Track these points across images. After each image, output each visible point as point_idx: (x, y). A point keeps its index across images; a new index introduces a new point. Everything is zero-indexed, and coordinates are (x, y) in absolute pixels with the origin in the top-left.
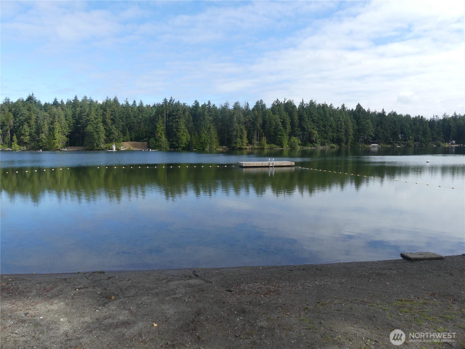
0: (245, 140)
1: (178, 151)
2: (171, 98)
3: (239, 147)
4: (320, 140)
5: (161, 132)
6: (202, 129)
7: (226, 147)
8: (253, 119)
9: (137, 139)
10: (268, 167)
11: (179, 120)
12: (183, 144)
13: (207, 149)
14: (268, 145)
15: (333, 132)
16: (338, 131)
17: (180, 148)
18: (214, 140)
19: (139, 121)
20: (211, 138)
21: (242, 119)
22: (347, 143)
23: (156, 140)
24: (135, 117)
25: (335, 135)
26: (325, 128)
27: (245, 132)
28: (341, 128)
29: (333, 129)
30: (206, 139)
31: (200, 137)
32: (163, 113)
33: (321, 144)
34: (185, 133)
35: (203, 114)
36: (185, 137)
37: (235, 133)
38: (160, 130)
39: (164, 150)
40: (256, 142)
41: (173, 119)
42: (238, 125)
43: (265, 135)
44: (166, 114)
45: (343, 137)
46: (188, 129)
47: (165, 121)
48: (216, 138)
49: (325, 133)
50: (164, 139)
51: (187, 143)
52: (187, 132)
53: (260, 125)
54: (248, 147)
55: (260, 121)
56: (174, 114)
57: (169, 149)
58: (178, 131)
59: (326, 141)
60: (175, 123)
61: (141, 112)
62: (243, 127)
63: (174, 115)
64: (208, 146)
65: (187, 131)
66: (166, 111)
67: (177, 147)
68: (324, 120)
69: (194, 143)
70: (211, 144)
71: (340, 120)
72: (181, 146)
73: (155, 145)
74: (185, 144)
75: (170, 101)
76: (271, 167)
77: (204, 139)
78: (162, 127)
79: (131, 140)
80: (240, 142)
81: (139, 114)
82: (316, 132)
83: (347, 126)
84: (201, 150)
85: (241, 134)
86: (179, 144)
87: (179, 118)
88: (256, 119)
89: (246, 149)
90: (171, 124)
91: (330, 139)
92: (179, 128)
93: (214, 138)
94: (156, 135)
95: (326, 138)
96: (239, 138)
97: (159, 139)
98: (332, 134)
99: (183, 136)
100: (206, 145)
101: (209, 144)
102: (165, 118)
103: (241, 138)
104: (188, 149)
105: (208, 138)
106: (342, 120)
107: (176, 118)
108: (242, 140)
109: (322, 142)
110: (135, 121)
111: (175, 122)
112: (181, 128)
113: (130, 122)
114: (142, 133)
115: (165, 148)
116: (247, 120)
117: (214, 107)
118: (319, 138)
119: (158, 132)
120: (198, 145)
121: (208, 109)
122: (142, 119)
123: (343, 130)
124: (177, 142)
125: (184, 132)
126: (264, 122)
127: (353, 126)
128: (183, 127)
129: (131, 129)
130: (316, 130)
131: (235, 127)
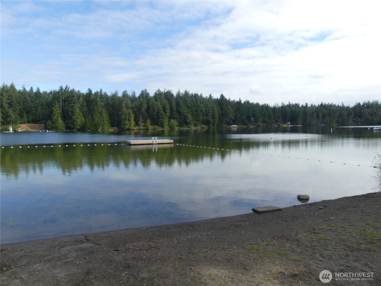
0: (133, 123)
1: (73, 132)
2: (67, 85)
3: (128, 128)
4: (193, 122)
5: (58, 115)
6: (95, 113)
7: (116, 128)
8: (139, 105)
9: (35, 121)
10: (152, 144)
11: (74, 105)
12: (78, 126)
13: (100, 130)
14: (152, 126)
15: (203, 116)
16: (207, 115)
17: (75, 129)
18: (106, 122)
19: (36, 105)
20: (103, 120)
21: (130, 105)
22: (214, 124)
23: (53, 122)
24: (32, 102)
25: (205, 118)
26: (197, 112)
27: (132, 116)
28: (209, 113)
29: (203, 113)
30: (99, 121)
31: (93, 120)
32: (60, 99)
33: (194, 125)
34: (79, 117)
35: (96, 100)
36: (79, 120)
37: (124, 116)
38: (57, 114)
39: (61, 131)
40: (142, 124)
41: (69, 104)
42: (127, 110)
43: (149, 118)
44: (62, 100)
45: (211, 120)
46: (83, 112)
47: (61, 105)
48: (107, 121)
49: (197, 116)
50: (60, 121)
51: (82, 125)
52: (81, 116)
53: (145, 110)
54: (135, 128)
55: (145, 106)
56: (70, 99)
57: (65, 130)
58: (74, 115)
59: (198, 123)
60: (70, 108)
61: (38, 97)
62: (131, 111)
63: (69, 101)
64: (101, 127)
65: (81, 114)
66: (62, 97)
67: (73, 129)
68: (196, 106)
69: (88, 124)
70: (103, 125)
71: (208, 107)
72: (76, 128)
73: (52, 127)
74: (80, 126)
75: (66, 88)
76: (154, 144)
77: (96, 121)
78: (58, 111)
79: (29, 122)
80: (129, 124)
81: (36, 99)
82: (190, 115)
83: (214, 111)
84: (95, 131)
85: (129, 117)
86: (74, 126)
87: (74, 103)
88: (141, 105)
89: (133, 130)
90: (66, 108)
91: (201, 121)
92: (74, 112)
93: (106, 120)
94: (53, 118)
95: (197, 121)
96: (128, 120)
97: (56, 121)
98: (203, 117)
99: (78, 119)
100: (99, 126)
101: (102, 126)
102: (61, 103)
103: (129, 120)
104: (83, 130)
105: (101, 121)
106: (209, 106)
107: (71, 103)
108: (130, 122)
109: (195, 124)
110: (33, 106)
111: (71, 106)
112: (76, 112)
113: (28, 106)
114: (39, 116)
115: (62, 130)
116: (134, 105)
117: (106, 95)
118: (192, 121)
119: (55, 115)
120: (91, 126)
121: (101, 96)
122: (39, 104)
123: (210, 114)
124: (72, 124)
125: (78, 115)
126: (148, 108)
127: (218, 111)
128: (78, 111)
129: (28, 112)
130: (190, 114)
131: (123, 112)
